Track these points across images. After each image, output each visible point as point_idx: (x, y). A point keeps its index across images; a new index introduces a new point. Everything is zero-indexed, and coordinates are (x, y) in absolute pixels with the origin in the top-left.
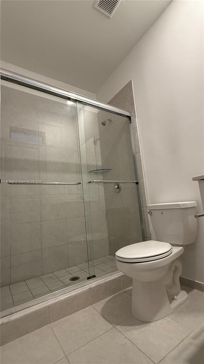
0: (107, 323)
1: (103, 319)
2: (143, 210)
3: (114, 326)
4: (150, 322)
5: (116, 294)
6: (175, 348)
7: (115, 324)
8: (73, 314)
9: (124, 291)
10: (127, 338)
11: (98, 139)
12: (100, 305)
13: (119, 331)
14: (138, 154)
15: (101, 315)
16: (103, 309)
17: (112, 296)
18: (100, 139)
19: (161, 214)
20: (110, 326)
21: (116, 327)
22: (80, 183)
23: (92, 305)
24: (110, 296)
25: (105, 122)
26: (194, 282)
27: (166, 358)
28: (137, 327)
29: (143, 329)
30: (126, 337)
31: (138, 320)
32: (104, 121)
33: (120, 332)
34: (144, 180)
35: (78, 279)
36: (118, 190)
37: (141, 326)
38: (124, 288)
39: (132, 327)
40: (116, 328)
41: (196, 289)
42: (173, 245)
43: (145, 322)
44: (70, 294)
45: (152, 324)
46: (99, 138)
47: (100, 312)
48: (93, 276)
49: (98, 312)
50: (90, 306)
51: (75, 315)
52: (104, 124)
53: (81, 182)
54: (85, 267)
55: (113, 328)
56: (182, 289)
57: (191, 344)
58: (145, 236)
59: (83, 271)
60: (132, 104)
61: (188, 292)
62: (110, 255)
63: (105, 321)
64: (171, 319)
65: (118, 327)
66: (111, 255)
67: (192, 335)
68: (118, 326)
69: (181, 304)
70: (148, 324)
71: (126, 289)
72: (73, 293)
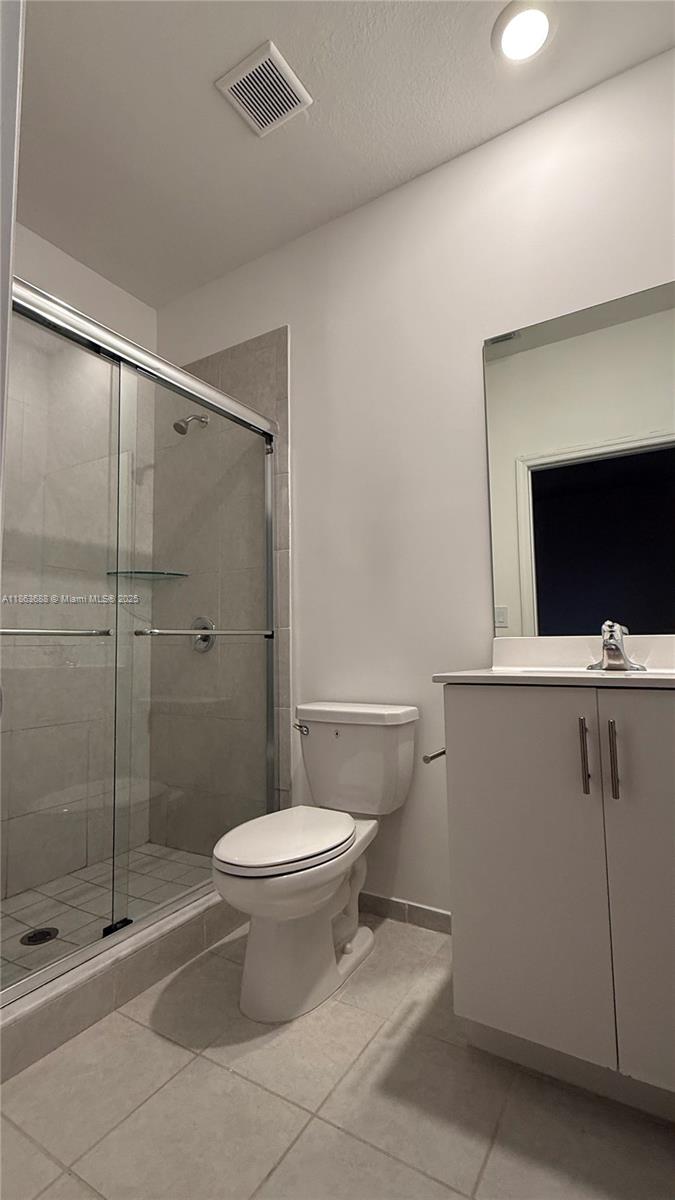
0: (176, 1048)
1: (159, 1041)
2: (278, 714)
3: (198, 1052)
4: (290, 1021)
5: (187, 964)
6: (350, 1068)
7: (197, 1048)
8: (62, 1048)
9: (211, 952)
10: (238, 1074)
11: (150, 467)
12: (144, 1005)
13: (212, 1061)
14: (280, 549)
15: (153, 1034)
16: (155, 1013)
17: (180, 969)
18: (155, 467)
19: (334, 736)
20: (187, 1055)
21: (204, 1054)
22: (107, 633)
23: (119, 1009)
24: (172, 971)
25: (187, 424)
26: (389, 902)
27: (334, 1095)
28: (258, 1041)
29: (274, 1043)
30: (234, 1072)
31: (260, 1022)
32: (183, 421)
33: (218, 1065)
34: (290, 628)
35: (55, 937)
36: (203, 645)
37: (270, 1034)
38: (210, 943)
39: (246, 1044)
40: (204, 1057)
41: (392, 918)
42: (356, 816)
43: (276, 1024)
44: (52, 990)
45: (296, 1025)
46: (152, 462)
47: (146, 1024)
48: (121, 922)
49: (141, 1025)
50: (114, 1013)
51: (66, 1049)
52: (180, 429)
53: (112, 632)
54: (71, 893)
55: (195, 1058)
56: (362, 923)
57: (383, 1049)
58: (276, 787)
59: (64, 908)
60: (282, 398)
61: (373, 928)
62: (150, 841)
63: (168, 1045)
64: (340, 1002)
65: (208, 1053)
66: (154, 843)
67: (388, 1026)
68: (208, 1050)
69: (359, 962)
70: (288, 1025)
71: (215, 945)
72: (63, 985)
